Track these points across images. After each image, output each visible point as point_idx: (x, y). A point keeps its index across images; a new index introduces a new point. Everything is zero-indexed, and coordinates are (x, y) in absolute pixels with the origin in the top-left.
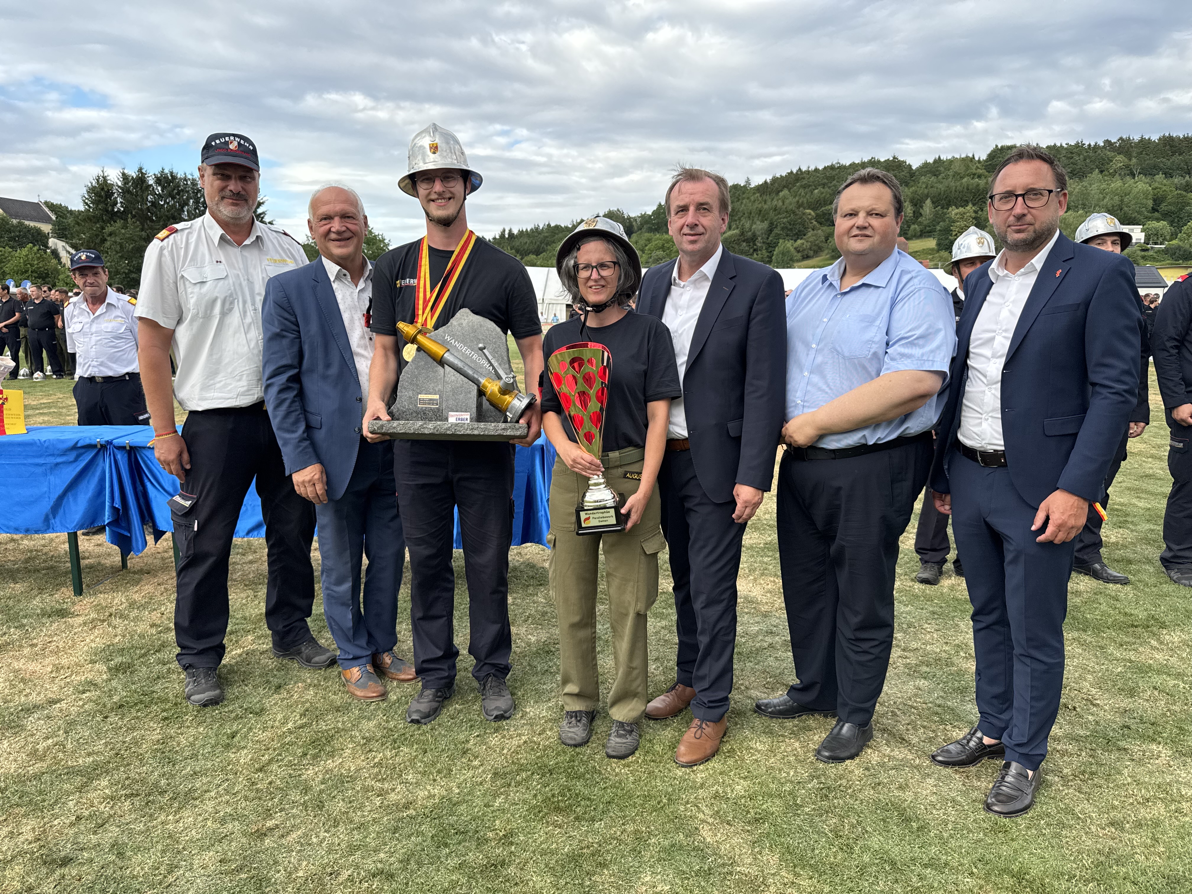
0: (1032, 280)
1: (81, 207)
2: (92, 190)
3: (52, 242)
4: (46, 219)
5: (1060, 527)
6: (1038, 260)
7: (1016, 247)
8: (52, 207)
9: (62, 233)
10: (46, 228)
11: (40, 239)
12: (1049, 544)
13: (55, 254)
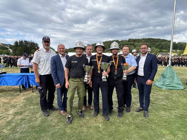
0: (146, 57)
1: (14, 45)
2: (15, 43)
3: (9, 49)
4: (8, 46)
5: (149, 83)
6: (146, 55)
7: (143, 54)
8: (9, 45)
9: (10, 48)
10: (8, 47)
11: (7, 49)
12: (148, 85)
13: (10, 51)
